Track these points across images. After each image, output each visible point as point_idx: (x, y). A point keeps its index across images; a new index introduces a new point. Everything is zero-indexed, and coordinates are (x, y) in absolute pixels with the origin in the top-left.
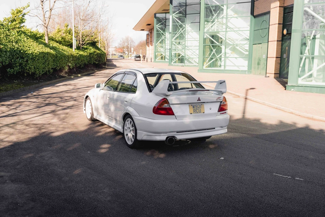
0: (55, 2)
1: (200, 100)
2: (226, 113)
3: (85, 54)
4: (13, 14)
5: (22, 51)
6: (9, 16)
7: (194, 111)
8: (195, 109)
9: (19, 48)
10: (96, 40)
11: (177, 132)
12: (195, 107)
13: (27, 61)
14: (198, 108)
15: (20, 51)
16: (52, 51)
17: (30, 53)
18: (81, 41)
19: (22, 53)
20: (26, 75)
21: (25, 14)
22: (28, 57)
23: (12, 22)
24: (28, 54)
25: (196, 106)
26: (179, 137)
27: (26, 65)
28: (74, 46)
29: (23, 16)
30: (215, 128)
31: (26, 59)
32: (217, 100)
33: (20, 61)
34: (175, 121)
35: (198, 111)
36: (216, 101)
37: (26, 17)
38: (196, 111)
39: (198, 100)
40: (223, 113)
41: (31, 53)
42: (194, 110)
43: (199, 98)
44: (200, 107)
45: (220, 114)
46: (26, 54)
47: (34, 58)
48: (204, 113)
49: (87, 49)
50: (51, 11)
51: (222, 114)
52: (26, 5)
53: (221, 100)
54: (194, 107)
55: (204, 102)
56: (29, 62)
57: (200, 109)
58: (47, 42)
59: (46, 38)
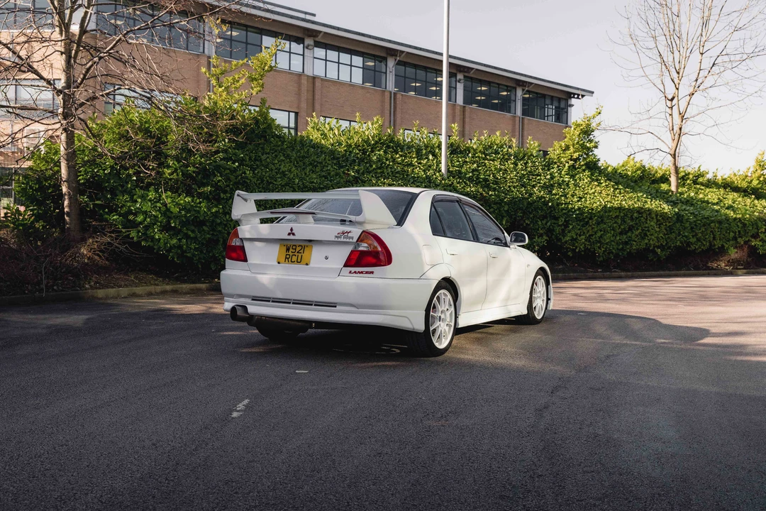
1: (293, 234)
2: (372, 273)
5: (550, 204)
7: (286, 258)
8: (290, 253)
9: (544, 198)
11: (253, 300)
12: (291, 250)
13: (566, 224)
14: (296, 254)
15: (546, 203)
16: (666, 208)
17: (576, 207)
19: (550, 207)
20: (571, 255)
21: (593, 130)
22: (569, 216)
24: (569, 211)
25: (294, 247)
26: (254, 309)
27: (563, 233)
29: (589, 134)
30: (336, 307)
31: (563, 220)
32: (336, 237)
33: (549, 224)
34: (247, 274)
35: (294, 259)
36: (336, 239)
37: (597, 135)
38: (290, 260)
39: (289, 234)
40: (362, 272)
41: (579, 209)
42: (288, 256)
43: (292, 230)
44: (302, 251)
45: (350, 272)
46: (563, 209)
47: (585, 218)
48: (307, 264)
51: (355, 272)
53: (352, 238)
54: (288, 250)
55: (310, 241)
56: (571, 227)
57: (300, 255)
58: (673, 188)
59: (673, 179)
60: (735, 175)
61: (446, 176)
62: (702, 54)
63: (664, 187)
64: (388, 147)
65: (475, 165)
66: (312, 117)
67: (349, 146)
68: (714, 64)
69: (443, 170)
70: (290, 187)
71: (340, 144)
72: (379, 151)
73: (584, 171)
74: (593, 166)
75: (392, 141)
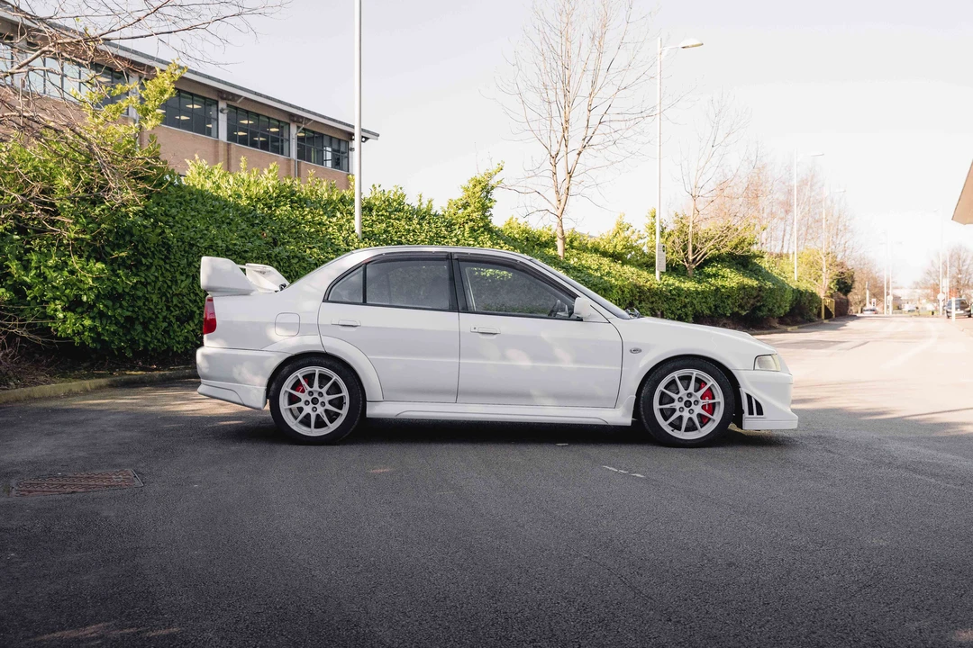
0: (579, 154)
3: (700, 288)
4: (467, 189)
6: (458, 195)
10: (754, 249)
18: (690, 252)
21: (492, 188)
23: (465, 209)
28: (660, 265)
29: (488, 192)
37: (495, 194)
49: (715, 276)
50: (571, 177)
52: (495, 167)
58: (560, 252)
59: (559, 243)
60: (602, 239)
61: (360, 237)
62: (590, 111)
63: (551, 252)
64: (292, 202)
65: (384, 225)
66: (194, 159)
67: (250, 198)
68: (600, 123)
69: (357, 231)
70: (214, 251)
71: (240, 196)
72: (284, 205)
73: (483, 232)
74: (488, 229)
75: (293, 194)
